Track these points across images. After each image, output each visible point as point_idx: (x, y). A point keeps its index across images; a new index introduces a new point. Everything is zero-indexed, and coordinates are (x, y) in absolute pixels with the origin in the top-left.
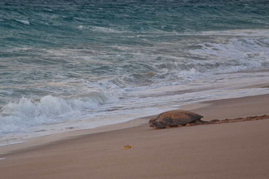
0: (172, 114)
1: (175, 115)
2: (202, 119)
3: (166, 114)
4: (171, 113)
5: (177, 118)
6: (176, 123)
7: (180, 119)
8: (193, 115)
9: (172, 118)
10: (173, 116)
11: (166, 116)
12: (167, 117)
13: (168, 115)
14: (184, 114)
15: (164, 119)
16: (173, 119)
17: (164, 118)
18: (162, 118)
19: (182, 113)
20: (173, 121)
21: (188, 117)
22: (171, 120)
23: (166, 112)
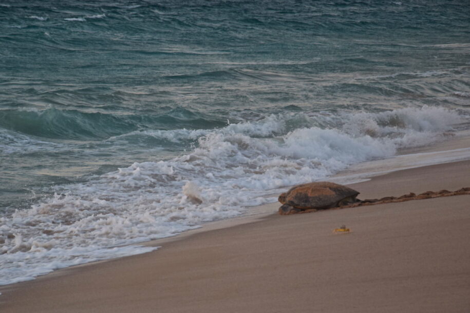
0: (309, 188)
1: (313, 191)
2: (358, 197)
3: (301, 188)
4: (307, 187)
5: (317, 195)
6: (315, 203)
7: (321, 197)
8: (342, 191)
9: (309, 195)
10: (310, 191)
11: (300, 191)
12: (301, 193)
13: (303, 189)
14: (328, 189)
15: (296, 197)
16: (311, 197)
17: (297, 194)
18: (293, 194)
19: (325, 187)
20: (310, 199)
21: (334, 193)
22: (306, 199)
23: (301, 186)
